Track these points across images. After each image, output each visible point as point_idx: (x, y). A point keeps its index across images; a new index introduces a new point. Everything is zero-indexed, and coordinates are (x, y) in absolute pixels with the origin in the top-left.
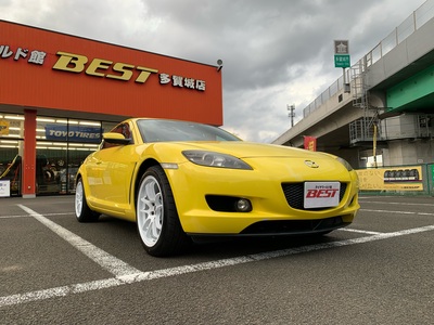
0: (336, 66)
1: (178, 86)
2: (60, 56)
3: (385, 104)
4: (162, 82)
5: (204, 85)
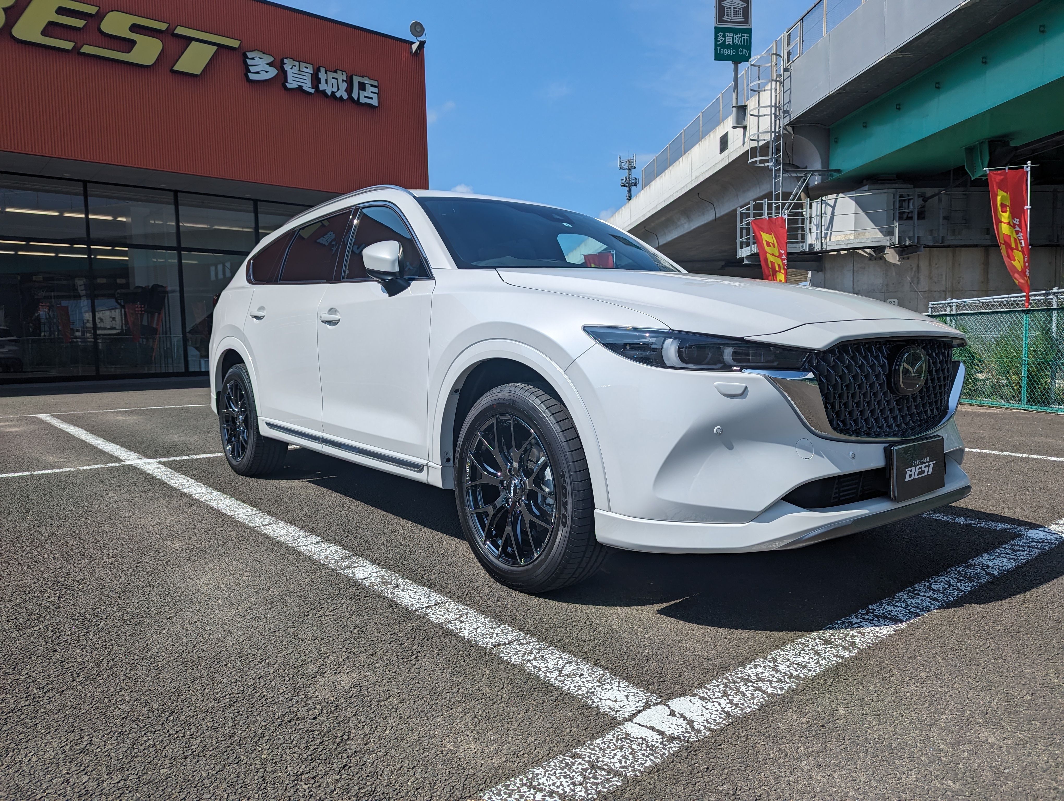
0: (718, 57)
1: (301, 90)
3: (826, 161)
4: (252, 77)
5: (376, 90)
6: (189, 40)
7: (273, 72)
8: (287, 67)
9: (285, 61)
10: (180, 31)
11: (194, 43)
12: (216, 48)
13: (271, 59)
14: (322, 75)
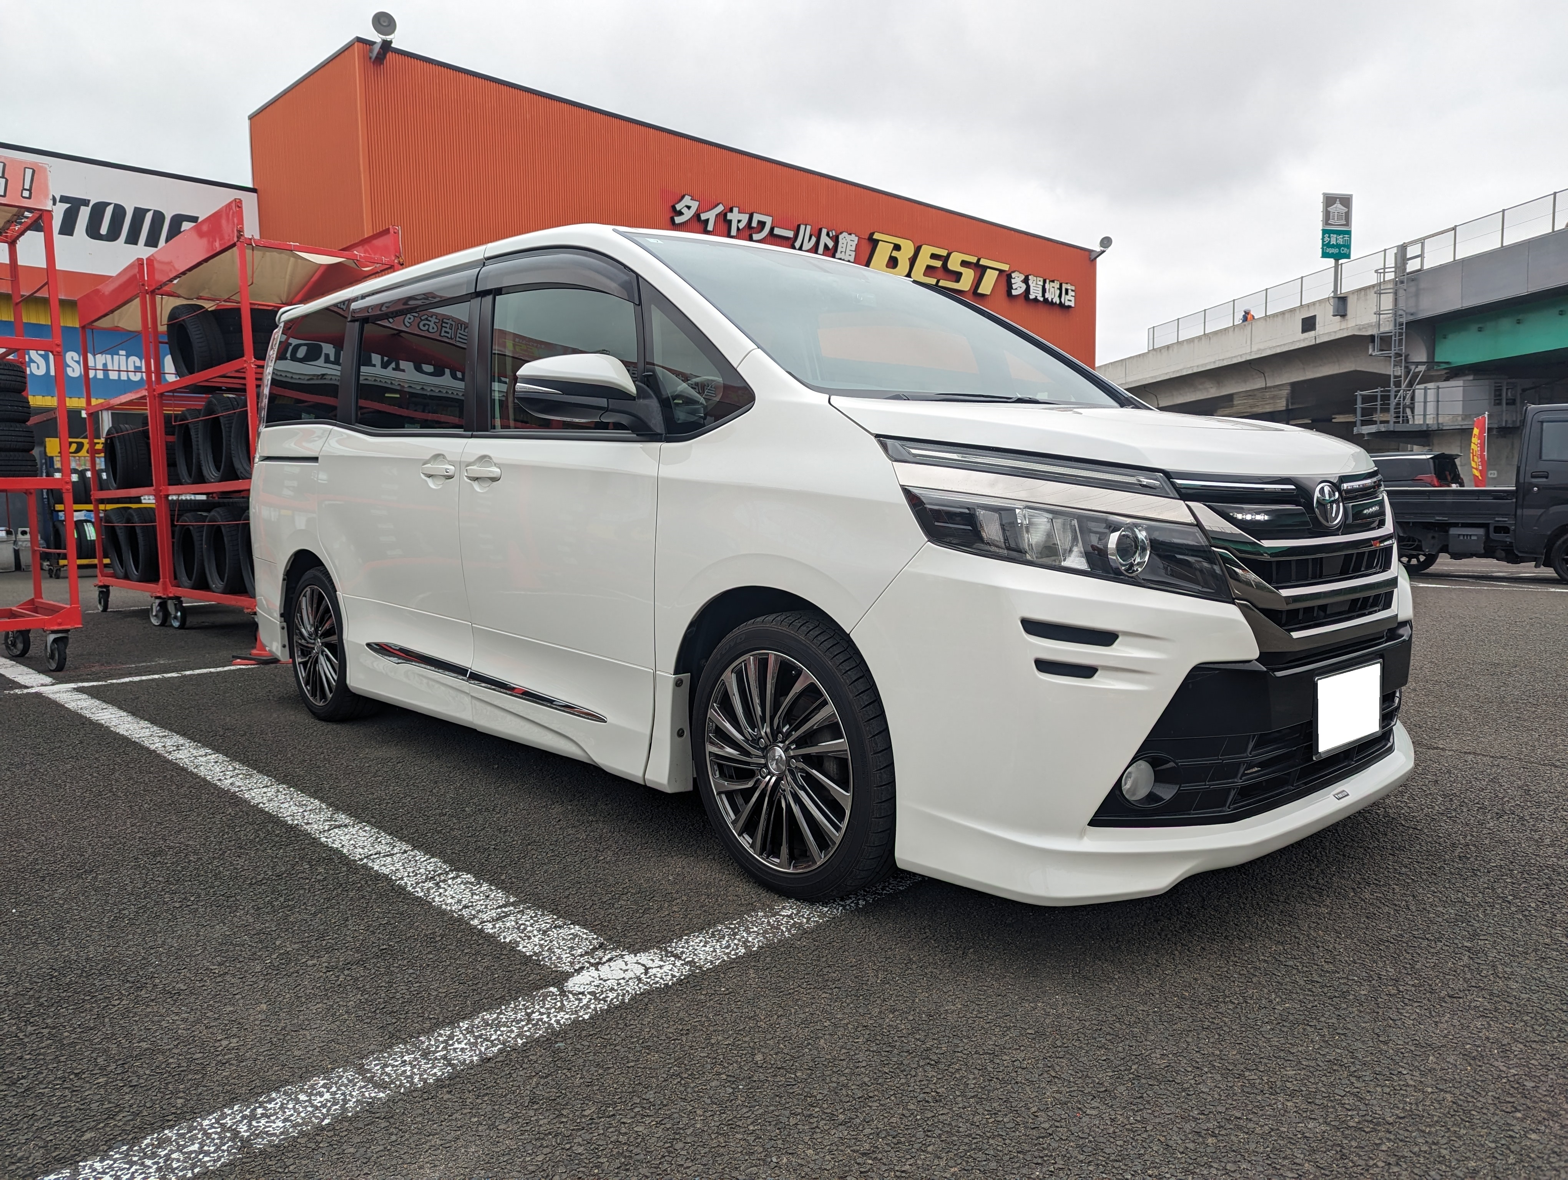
0: (1325, 255)
1: (1036, 300)
2: (877, 241)
3: (1431, 353)
4: (1014, 293)
5: (1073, 294)
6: (985, 268)
7: (1024, 286)
8: (1030, 282)
9: (1030, 277)
10: (983, 262)
11: (988, 270)
12: (997, 272)
13: (1023, 277)
14: (1047, 286)
